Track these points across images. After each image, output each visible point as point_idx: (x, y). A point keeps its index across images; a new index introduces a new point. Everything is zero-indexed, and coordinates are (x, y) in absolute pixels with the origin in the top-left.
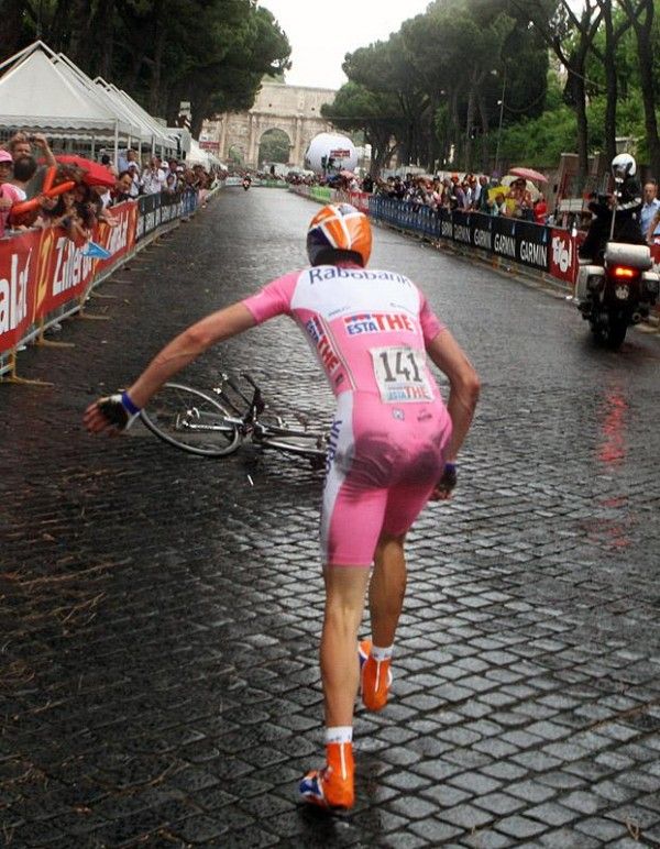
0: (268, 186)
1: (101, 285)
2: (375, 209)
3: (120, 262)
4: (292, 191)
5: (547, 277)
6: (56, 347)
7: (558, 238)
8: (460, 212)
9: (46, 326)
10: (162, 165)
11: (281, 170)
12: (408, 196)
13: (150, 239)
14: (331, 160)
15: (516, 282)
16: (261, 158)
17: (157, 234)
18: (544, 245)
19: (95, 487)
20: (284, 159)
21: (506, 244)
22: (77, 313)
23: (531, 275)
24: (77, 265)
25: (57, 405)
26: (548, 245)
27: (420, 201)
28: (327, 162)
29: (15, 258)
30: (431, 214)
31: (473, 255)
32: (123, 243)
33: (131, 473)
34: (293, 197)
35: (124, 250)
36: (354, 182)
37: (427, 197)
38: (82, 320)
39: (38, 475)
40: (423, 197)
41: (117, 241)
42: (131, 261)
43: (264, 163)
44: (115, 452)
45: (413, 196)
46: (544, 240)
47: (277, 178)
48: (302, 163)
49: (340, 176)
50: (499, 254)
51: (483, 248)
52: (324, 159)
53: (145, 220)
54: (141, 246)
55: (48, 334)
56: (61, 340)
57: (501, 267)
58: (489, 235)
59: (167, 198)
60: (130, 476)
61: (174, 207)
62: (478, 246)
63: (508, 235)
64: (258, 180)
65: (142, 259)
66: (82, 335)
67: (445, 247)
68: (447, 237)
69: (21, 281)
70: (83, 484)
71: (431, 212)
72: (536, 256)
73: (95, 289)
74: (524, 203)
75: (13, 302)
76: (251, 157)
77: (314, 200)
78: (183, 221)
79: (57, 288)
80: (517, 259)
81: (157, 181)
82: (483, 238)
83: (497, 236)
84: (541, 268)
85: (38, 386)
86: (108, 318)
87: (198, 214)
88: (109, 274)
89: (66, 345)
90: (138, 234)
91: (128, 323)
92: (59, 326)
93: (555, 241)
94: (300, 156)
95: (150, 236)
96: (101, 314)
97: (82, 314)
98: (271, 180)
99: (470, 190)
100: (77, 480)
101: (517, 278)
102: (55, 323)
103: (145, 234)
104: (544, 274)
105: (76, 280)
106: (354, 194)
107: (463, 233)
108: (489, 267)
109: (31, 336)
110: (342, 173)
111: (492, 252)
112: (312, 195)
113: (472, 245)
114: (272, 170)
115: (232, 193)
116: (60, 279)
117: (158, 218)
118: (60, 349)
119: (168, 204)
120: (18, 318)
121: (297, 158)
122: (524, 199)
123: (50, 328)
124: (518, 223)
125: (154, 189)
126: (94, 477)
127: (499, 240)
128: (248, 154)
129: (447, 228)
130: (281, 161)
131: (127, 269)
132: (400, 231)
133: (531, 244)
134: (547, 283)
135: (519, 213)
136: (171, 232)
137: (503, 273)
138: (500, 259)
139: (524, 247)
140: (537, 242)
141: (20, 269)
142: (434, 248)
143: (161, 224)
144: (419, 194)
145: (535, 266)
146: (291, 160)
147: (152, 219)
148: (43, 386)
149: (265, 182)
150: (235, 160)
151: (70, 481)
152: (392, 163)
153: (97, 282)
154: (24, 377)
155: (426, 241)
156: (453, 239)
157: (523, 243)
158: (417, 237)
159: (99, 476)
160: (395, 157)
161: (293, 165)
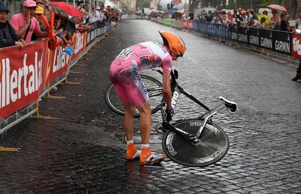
0: (141, 19)
1: (73, 67)
2: (196, 28)
3: (81, 56)
4: (153, 21)
5: (290, 58)
6: (56, 99)
7: (296, 38)
8: (242, 27)
9: (51, 88)
10: (97, 8)
11: (147, 11)
12: (214, 21)
13: (93, 44)
14: (172, 5)
15: (274, 61)
16: (137, 6)
17: (95, 42)
18: (288, 42)
19: (90, 177)
20: (148, 6)
21: (267, 42)
22: (64, 81)
23: (281, 57)
24: (63, 57)
25: (62, 130)
26: (291, 42)
27: (220, 23)
28: (170, 6)
29: (36, 54)
30: (225, 29)
31: (249, 48)
32: (82, 46)
33: (109, 168)
34: (154, 24)
35: (82, 50)
36: (184, 15)
37: (223, 21)
38: (66, 84)
39: (59, 171)
40: (221, 22)
41: (79, 45)
42: (85, 55)
43: (138, 8)
44: (97, 155)
45: (216, 21)
46: (288, 39)
47: (145, 15)
48: (156, 7)
49: (177, 13)
50: (263, 47)
51: (255, 45)
52: (168, 5)
53: (90, 35)
54: (89, 48)
55: (52, 92)
56: (58, 95)
57: (264, 54)
58: (258, 38)
59: (100, 24)
60: (109, 170)
61: (102, 28)
62: (252, 44)
63: (268, 38)
64: (137, 16)
65: (90, 54)
66: (68, 92)
67: (233, 45)
68: (234, 40)
69: (39, 66)
70: (84, 175)
71: (226, 27)
72: (284, 48)
73: (71, 69)
74: (275, 22)
75: (37, 77)
76: (132, 5)
77: (164, 24)
78: (106, 36)
79: (55, 69)
80: (273, 49)
81: (96, 16)
82: (254, 40)
83: (262, 38)
84: (288, 54)
85: (50, 120)
86: (79, 83)
87: (112, 32)
88: (76, 62)
89: (61, 97)
90: (88, 42)
91: (90, 86)
92: (56, 88)
93: (294, 39)
94: (155, 4)
95: (93, 43)
96: (75, 81)
97: (66, 82)
98: (142, 16)
99: (247, 17)
100: (80, 172)
101: (274, 59)
102: (54, 86)
103: (91, 42)
104: (288, 56)
105: (63, 65)
106: (185, 21)
107: (244, 38)
108: (258, 54)
109: (44, 94)
110: (178, 11)
111: (259, 46)
112: (163, 22)
113: (248, 43)
114: (143, 11)
115: (125, 22)
116: (56, 64)
117: (96, 34)
118: (59, 100)
119: (99, 27)
120: (38, 85)
121: (154, 5)
122: (275, 20)
123: (52, 89)
124: (273, 32)
125: (93, 20)
126: (88, 170)
127: (263, 40)
128: (131, 4)
129: (234, 36)
130: (146, 7)
131: (84, 59)
132: (209, 38)
133: (281, 42)
134: (290, 61)
135: (273, 27)
136: (101, 41)
137: (265, 56)
138: (263, 50)
139: (277, 44)
140: (284, 40)
141: (39, 59)
142: (228, 45)
143: (97, 37)
144: (219, 19)
145: (283, 52)
146: (151, 6)
147: (93, 35)
148: (53, 120)
149: (139, 17)
150: (125, 7)
151: (76, 173)
152: (199, 6)
153: (72, 66)
154: (43, 115)
155: (223, 42)
156: (238, 41)
157: (277, 41)
158: (218, 40)
159: (92, 170)
160: (200, 3)
161: (153, 8)
